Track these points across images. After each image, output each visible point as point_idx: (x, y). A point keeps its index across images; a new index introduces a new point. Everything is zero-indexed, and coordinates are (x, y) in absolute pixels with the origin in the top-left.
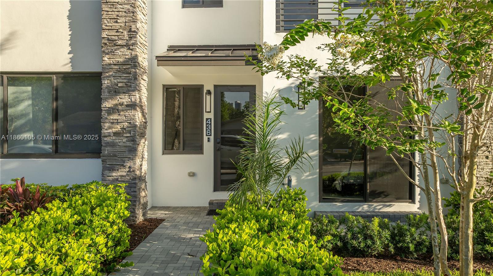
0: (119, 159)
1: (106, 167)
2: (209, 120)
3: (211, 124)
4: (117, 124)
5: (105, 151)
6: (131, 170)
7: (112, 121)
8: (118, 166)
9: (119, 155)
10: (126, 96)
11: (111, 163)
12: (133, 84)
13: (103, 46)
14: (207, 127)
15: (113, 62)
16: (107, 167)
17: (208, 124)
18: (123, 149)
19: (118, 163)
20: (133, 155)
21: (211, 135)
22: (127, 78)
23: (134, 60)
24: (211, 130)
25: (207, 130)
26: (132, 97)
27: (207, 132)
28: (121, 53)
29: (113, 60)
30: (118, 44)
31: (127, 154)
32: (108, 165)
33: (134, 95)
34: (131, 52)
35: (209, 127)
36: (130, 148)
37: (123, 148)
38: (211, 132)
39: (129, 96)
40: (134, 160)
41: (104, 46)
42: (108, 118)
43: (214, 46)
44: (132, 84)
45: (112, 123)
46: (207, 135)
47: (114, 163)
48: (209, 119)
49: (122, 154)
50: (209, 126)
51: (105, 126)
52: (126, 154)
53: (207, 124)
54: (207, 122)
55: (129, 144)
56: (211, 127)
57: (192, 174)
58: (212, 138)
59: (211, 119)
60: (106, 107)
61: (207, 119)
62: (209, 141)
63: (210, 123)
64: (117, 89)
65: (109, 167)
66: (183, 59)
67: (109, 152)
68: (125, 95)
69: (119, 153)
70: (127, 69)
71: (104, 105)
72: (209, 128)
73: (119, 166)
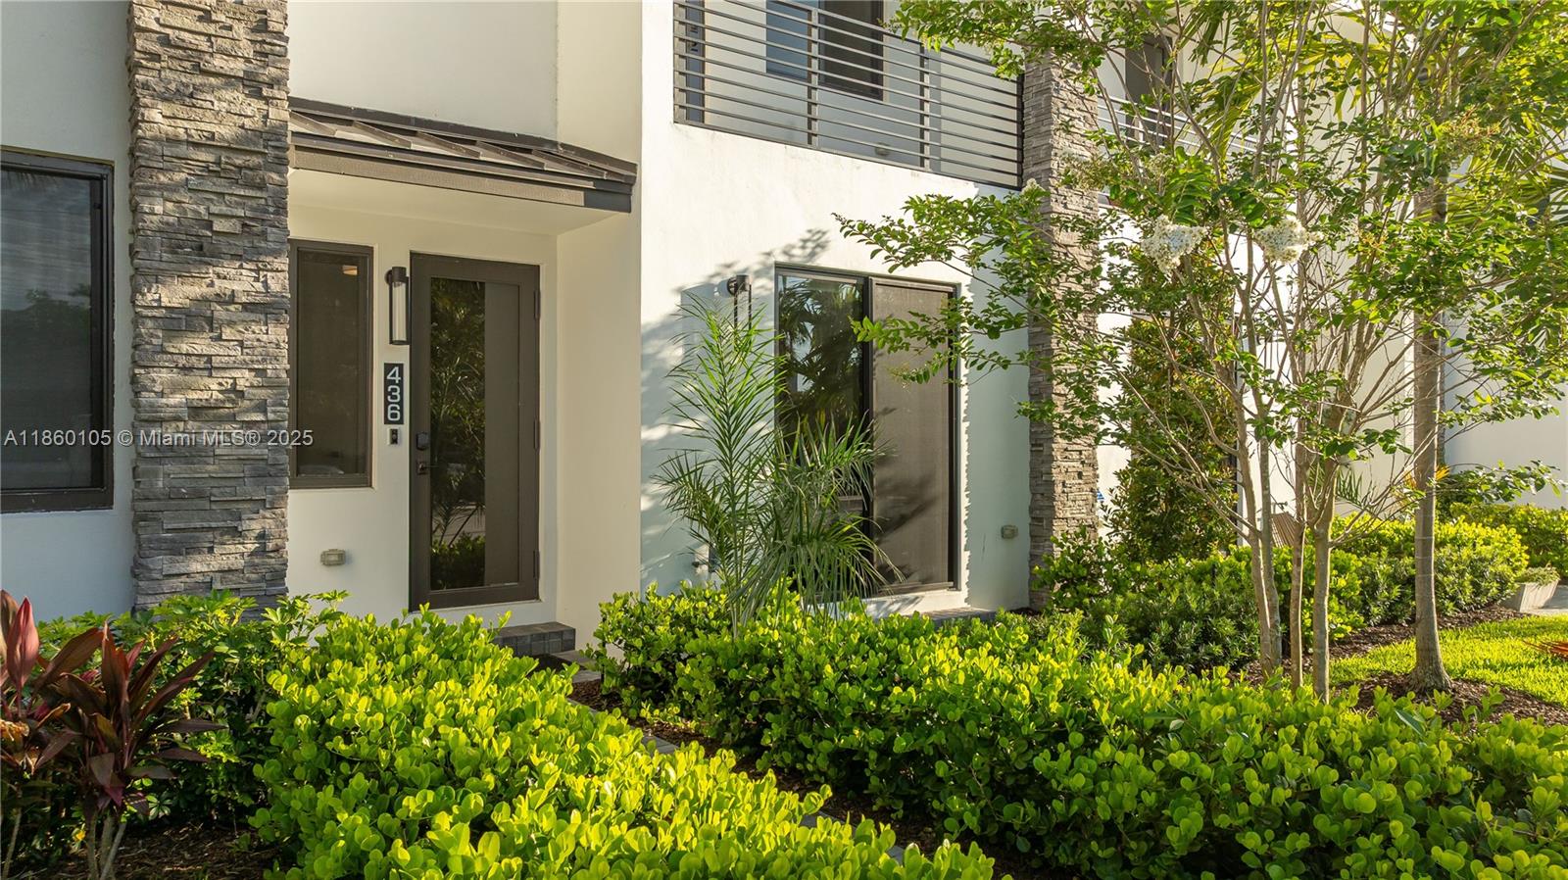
0: (214, 507)
1: (159, 540)
2: (396, 369)
3: (401, 384)
4: (206, 373)
5: (156, 476)
6: (270, 546)
7: (182, 361)
8: (210, 535)
9: (215, 491)
10: (244, 272)
11: (182, 526)
12: (274, 230)
13: (144, 62)
14: (390, 394)
15: (189, 135)
16: (165, 540)
17: (393, 382)
18: (234, 470)
19: (213, 525)
20: (277, 489)
21: (401, 422)
22: (249, 203)
23: (278, 140)
24: (401, 403)
25: (387, 403)
26: (269, 274)
27: (390, 412)
28: (225, 105)
29: (186, 124)
30: (209, 67)
31: (248, 488)
32: (168, 531)
33: (277, 271)
34: (265, 107)
35: (397, 394)
36: (262, 464)
37: (231, 467)
38: (401, 411)
39: (258, 271)
40: (278, 511)
41: (149, 65)
42: (172, 350)
43: (413, 121)
44: (269, 229)
45: (184, 368)
46: (387, 422)
47: (198, 525)
48: (396, 365)
49: (228, 490)
50: (395, 390)
51: (154, 381)
52: (250, 489)
53: (387, 383)
54: (389, 377)
55: (257, 451)
56: (401, 393)
57: (333, 558)
58: (404, 430)
59: (401, 366)
60: (160, 307)
61: (388, 367)
62: (394, 441)
63: (397, 379)
64: (203, 240)
65: (173, 541)
66: (391, 157)
67: (175, 483)
68: (241, 267)
69: (213, 483)
70: (251, 169)
71: (149, 297)
72: (395, 397)
73: (217, 534)
